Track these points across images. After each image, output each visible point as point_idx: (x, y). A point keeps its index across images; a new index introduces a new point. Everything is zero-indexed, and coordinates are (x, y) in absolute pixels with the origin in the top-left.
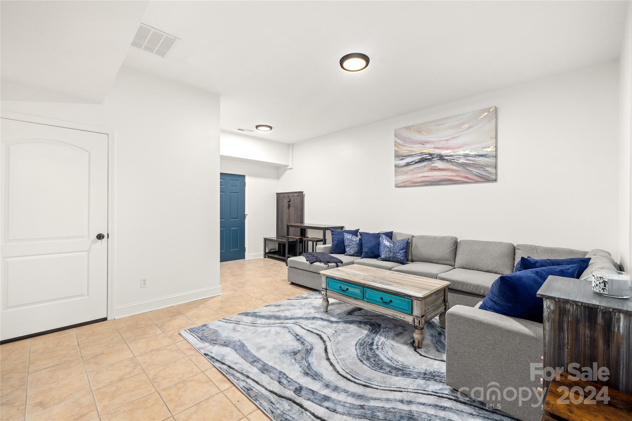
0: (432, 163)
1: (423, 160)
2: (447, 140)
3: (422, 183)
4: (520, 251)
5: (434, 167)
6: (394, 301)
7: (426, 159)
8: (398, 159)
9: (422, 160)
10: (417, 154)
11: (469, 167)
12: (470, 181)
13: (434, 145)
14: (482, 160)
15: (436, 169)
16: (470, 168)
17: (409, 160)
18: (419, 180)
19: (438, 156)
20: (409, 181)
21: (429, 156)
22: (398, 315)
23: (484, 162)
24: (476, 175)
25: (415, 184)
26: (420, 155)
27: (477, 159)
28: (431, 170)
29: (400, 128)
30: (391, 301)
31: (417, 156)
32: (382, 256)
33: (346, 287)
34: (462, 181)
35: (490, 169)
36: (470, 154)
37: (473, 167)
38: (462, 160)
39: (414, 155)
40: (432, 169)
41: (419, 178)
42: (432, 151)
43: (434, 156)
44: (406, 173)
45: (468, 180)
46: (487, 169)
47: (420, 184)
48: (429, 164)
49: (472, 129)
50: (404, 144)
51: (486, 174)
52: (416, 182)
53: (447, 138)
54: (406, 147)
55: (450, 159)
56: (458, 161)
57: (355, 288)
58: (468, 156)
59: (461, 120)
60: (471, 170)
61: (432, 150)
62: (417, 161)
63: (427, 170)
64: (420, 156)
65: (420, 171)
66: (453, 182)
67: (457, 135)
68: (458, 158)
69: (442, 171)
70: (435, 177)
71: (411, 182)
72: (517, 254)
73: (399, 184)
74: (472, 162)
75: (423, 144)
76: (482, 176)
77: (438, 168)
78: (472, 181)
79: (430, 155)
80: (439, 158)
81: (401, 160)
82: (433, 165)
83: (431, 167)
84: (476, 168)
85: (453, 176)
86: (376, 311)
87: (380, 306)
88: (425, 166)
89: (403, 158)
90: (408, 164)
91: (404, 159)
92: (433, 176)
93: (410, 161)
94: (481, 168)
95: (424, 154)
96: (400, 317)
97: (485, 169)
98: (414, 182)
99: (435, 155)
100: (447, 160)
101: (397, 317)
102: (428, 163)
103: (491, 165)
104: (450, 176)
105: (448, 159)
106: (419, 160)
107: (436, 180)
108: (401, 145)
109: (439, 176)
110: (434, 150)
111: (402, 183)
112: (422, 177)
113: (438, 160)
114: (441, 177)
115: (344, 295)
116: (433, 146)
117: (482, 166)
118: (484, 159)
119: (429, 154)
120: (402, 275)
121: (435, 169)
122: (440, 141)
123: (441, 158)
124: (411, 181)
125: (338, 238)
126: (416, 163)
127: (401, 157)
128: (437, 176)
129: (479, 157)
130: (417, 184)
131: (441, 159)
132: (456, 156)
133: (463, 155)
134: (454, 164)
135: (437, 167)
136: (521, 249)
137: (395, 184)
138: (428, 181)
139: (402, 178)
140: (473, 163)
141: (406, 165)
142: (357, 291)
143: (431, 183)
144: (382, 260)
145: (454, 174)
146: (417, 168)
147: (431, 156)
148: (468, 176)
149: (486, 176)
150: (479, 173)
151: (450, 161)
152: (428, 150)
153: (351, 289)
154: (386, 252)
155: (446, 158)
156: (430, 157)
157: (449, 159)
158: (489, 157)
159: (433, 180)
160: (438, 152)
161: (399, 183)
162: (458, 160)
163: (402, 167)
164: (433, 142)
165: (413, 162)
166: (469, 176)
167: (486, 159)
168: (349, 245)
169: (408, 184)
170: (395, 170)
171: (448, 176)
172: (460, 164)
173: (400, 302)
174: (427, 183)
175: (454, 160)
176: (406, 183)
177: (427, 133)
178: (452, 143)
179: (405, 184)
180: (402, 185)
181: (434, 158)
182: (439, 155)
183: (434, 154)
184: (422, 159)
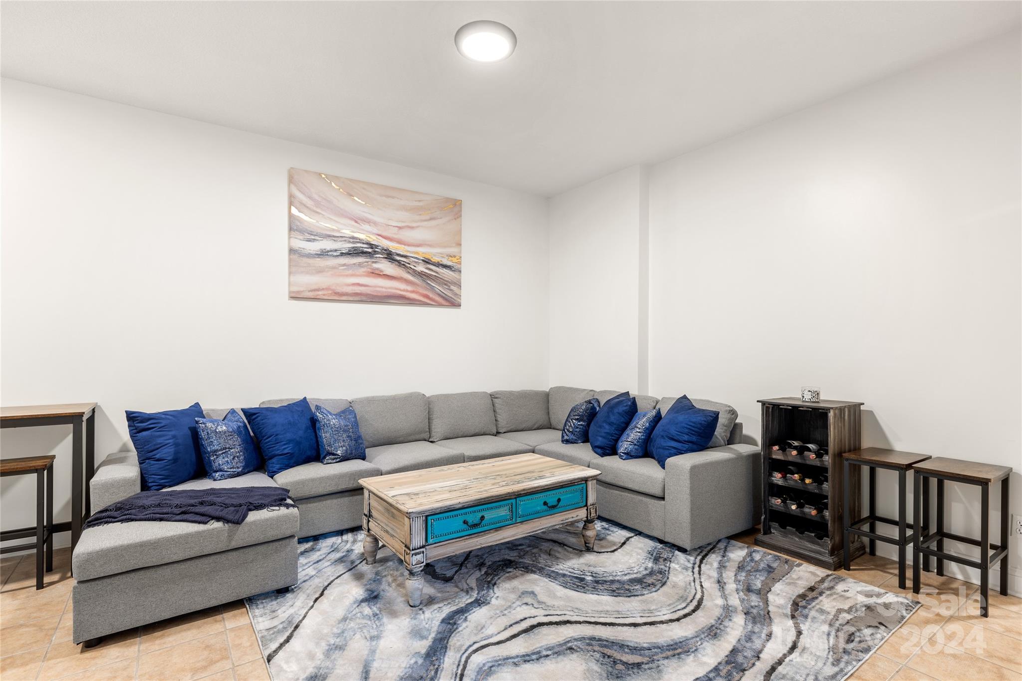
0: (373, 262)
1: (357, 252)
2: (400, 228)
3: (354, 297)
4: (499, 399)
5: (378, 269)
6: (563, 497)
7: (363, 253)
8: (301, 237)
9: (355, 253)
10: (344, 237)
11: (430, 281)
12: (431, 303)
13: (377, 229)
14: (445, 273)
15: (380, 275)
16: (432, 282)
17: (328, 245)
18: (349, 290)
19: (383, 251)
20: (327, 289)
21: (367, 248)
22: (570, 516)
23: (450, 276)
24: (439, 295)
25: (339, 297)
26: (352, 240)
27: (441, 270)
28: (371, 274)
29: (306, 171)
30: (559, 500)
31: (345, 241)
32: (339, 452)
33: (480, 515)
34: (421, 301)
35: (455, 288)
36: (431, 261)
37: (434, 281)
38: (421, 268)
39: (338, 237)
40: (373, 273)
41: (348, 285)
42: (374, 240)
43: (376, 250)
44: (320, 271)
45: (428, 301)
46: (452, 287)
47: (351, 299)
48: (367, 262)
49: (433, 223)
50: (315, 209)
51: (451, 296)
52: (342, 293)
53: (400, 224)
54: (321, 216)
55: (404, 262)
56: (414, 268)
57: (500, 507)
58: (430, 263)
59: (420, 201)
60: (433, 286)
61: (374, 237)
62: (344, 252)
63: (364, 272)
64: (350, 242)
65: (350, 272)
66: (408, 302)
67: (414, 225)
68: (416, 262)
69: (391, 280)
70: (378, 289)
71: (330, 292)
72: (496, 404)
73: (302, 292)
74: (434, 274)
75: (356, 222)
76: (447, 297)
77: (384, 273)
78: (433, 303)
79: (371, 246)
80: (386, 256)
81: (307, 241)
82: (375, 266)
83: (373, 269)
84: (439, 284)
85: (407, 291)
86: (536, 531)
87: (542, 518)
88: (360, 265)
89: (313, 237)
90: (323, 254)
91: (314, 240)
92: (376, 287)
93: (328, 248)
94: (445, 284)
95: (358, 240)
96: (572, 517)
97: (449, 287)
98: (339, 293)
99: (379, 248)
100: (398, 261)
101: (568, 521)
102: (367, 260)
103: (457, 283)
104: (404, 290)
105: (400, 260)
106: (349, 251)
107: (379, 294)
108: (307, 207)
109: (386, 288)
110: (377, 238)
111: (309, 291)
112: (354, 284)
113: (383, 258)
114: (390, 290)
115: (473, 536)
116: (375, 231)
117: (446, 283)
118: (448, 273)
119: (367, 244)
120: (489, 463)
121: (378, 274)
122: (388, 225)
123: (389, 256)
124: (331, 290)
125: (174, 437)
126: (342, 254)
127: (306, 234)
128: (382, 287)
129: (443, 268)
130: (344, 298)
131: (389, 259)
132: (412, 259)
133: (423, 260)
134: (410, 271)
135: (382, 271)
136: (500, 398)
137: (290, 292)
138: (366, 295)
139: (307, 281)
140: (435, 276)
141: (318, 254)
142: (503, 512)
143: (372, 299)
144: (338, 460)
145: (409, 288)
146: (344, 265)
147: (372, 248)
148: (428, 294)
149: (451, 298)
150: (443, 292)
151: (404, 265)
152: (367, 236)
153: (489, 515)
154: (344, 441)
155: (398, 258)
156: (370, 250)
157: (402, 261)
158: (454, 271)
159: (375, 294)
160: (385, 244)
161: (302, 289)
162: (415, 266)
163: (309, 256)
164: (375, 224)
165: (336, 251)
166: (431, 295)
167: (451, 273)
168: (225, 448)
169: (324, 295)
170: (290, 260)
171: (400, 290)
172: (419, 273)
173: (570, 495)
174: (364, 298)
175: (409, 264)
176: (320, 293)
177: (364, 203)
178: (407, 235)
179: (317, 295)
180: (311, 295)
181: (377, 254)
182: (385, 250)
183: (377, 246)
184: (355, 249)
